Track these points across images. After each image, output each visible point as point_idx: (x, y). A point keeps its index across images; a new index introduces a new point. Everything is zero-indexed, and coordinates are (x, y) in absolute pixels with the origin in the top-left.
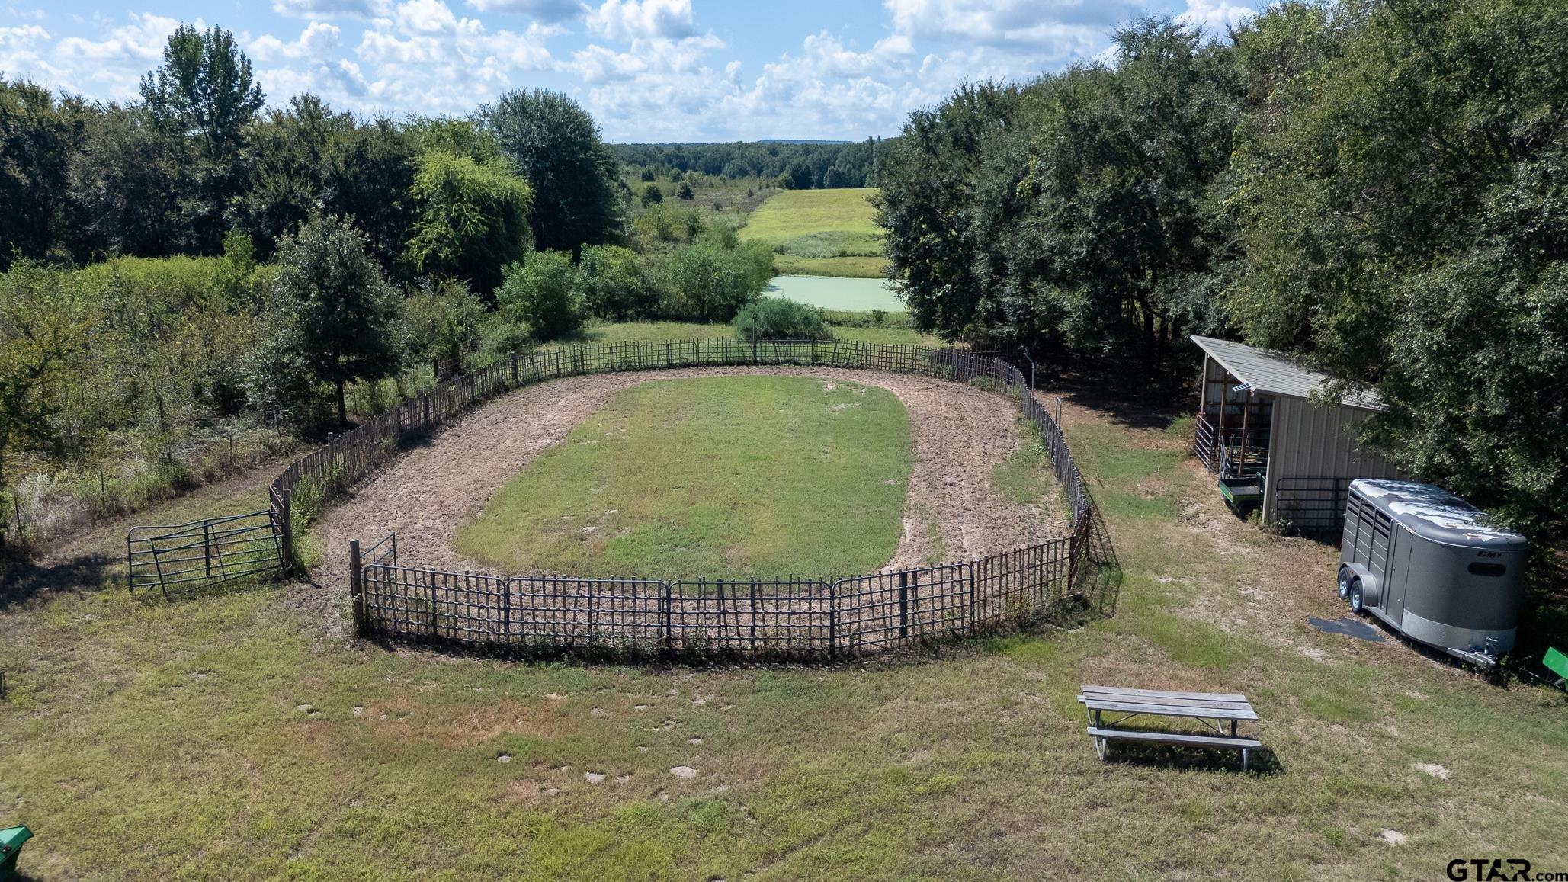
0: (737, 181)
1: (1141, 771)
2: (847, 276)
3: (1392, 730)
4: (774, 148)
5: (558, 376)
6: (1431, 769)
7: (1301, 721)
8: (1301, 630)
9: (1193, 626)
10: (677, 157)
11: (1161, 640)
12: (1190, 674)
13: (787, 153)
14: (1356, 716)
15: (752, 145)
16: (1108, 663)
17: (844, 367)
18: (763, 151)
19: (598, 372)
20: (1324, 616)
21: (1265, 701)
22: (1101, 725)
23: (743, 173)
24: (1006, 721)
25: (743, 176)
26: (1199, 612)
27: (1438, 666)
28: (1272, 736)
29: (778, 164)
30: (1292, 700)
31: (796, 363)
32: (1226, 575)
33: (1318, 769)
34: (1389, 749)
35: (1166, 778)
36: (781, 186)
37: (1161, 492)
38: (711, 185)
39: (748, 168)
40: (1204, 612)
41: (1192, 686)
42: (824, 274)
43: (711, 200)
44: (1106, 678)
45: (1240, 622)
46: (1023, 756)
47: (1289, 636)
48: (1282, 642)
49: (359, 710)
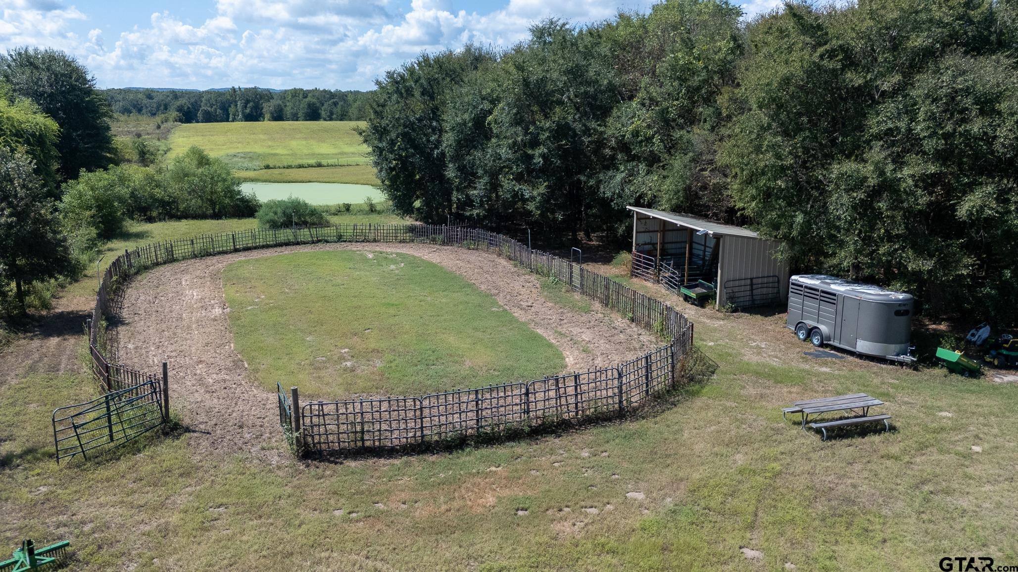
2: (284, 182)
3: (907, 400)
4: (149, 94)
5: (157, 264)
6: (945, 414)
9: (762, 365)
11: (757, 375)
12: (795, 390)
13: (161, 97)
16: (752, 391)
17: (363, 241)
18: (140, 96)
19: (184, 258)
20: (806, 351)
24: (752, 430)
27: (882, 365)
31: (327, 242)
32: (733, 337)
34: (919, 408)
35: (859, 443)
36: (176, 121)
42: (265, 181)
46: (787, 446)
47: (803, 363)
48: (803, 366)
49: (380, 506)
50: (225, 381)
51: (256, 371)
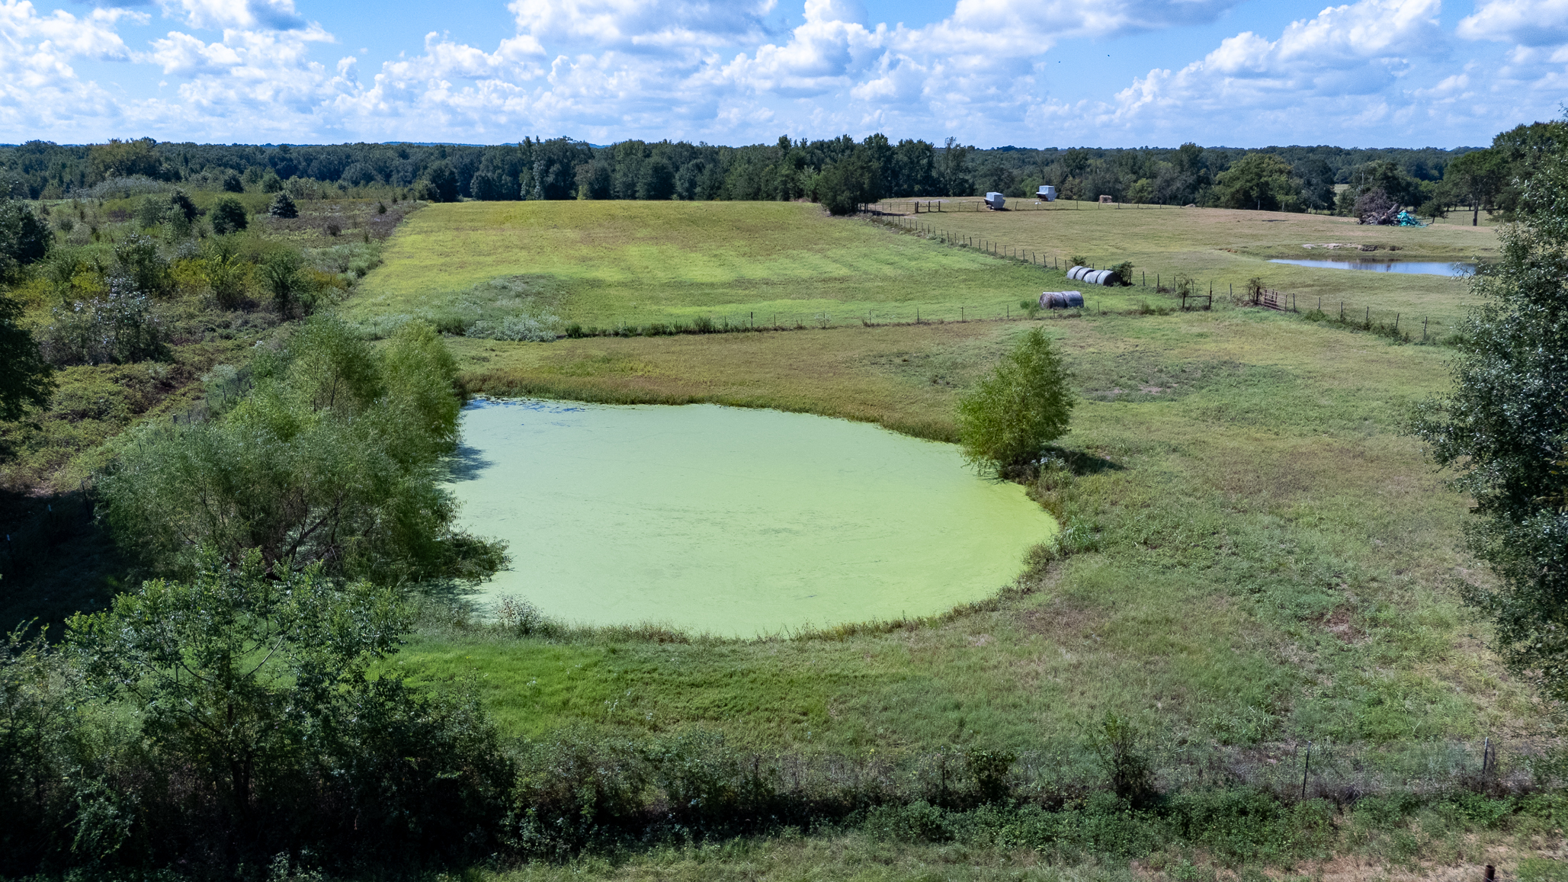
0: (361, 190)
10: (283, 159)
15: (375, 146)
23: (368, 178)
25: (368, 183)
29: (410, 169)
36: (422, 198)
38: (325, 197)
39: (374, 173)
43: (325, 219)
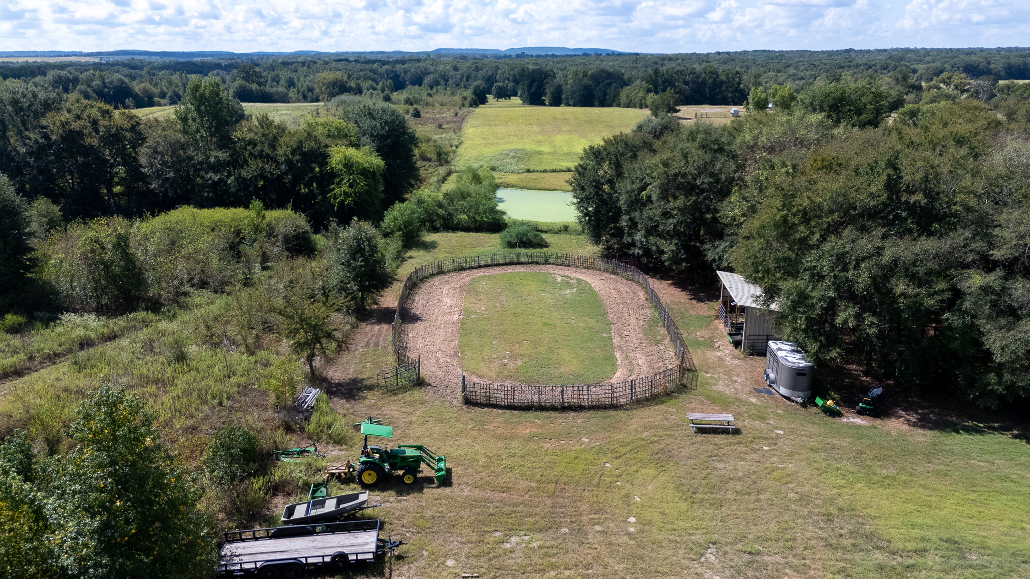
1: (704, 435)
3: (771, 422)
6: (779, 432)
7: (747, 420)
8: (751, 392)
9: (718, 392)
11: (708, 397)
12: (717, 408)
14: (762, 419)
16: (693, 405)
17: (561, 265)
19: (447, 272)
20: (758, 387)
21: (737, 416)
22: (694, 424)
24: (666, 423)
26: (720, 387)
27: (788, 402)
28: (739, 425)
30: (745, 415)
31: (538, 263)
32: (729, 373)
33: (751, 433)
34: (769, 427)
35: (710, 437)
37: (706, 336)
40: (721, 387)
41: (718, 412)
43: (433, 119)
44: (693, 410)
45: (733, 390)
46: (673, 433)
47: (747, 394)
48: (744, 396)
49: (486, 427)
50: (447, 362)
51: (463, 359)
